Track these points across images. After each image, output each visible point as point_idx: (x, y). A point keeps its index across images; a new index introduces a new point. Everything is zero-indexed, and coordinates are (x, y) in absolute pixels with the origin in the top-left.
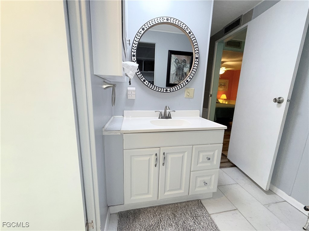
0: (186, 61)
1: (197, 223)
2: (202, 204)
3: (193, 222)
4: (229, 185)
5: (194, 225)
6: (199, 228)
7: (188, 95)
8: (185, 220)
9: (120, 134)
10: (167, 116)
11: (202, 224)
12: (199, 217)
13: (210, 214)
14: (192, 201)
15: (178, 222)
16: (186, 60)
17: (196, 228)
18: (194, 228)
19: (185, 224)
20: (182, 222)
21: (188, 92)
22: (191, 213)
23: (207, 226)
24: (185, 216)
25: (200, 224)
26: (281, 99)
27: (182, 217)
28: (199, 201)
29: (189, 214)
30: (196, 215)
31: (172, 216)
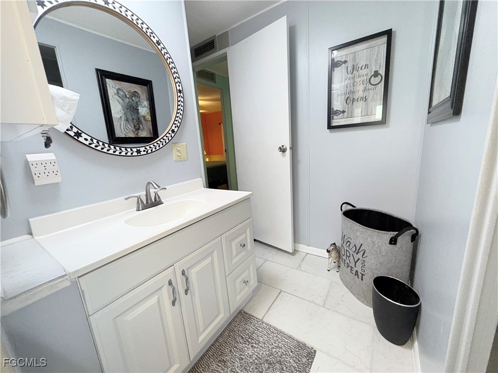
0: (138, 94)
1: (256, 344)
2: (247, 314)
3: (251, 348)
4: (260, 267)
5: (254, 350)
6: (261, 348)
7: (179, 156)
8: (241, 355)
9: (68, 284)
10: (153, 200)
11: (261, 339)
12: (254, 334)
13: (262, 319)
14: (234, 320)
15: (233, 366)
16: (140, 92)
17: (258, 353)
18: (256, 354)
19: (243, 361)
20: (238, 361)
21: (178, 151)
22: (242, 338)
23: (268, 337)
24: (237, 349)
25: (259, 343)
26: (284, 147)
27: (235, 353)
28: (242, 311)
29: (241, 341)
30: (250, 334)
31: (220, 366)
